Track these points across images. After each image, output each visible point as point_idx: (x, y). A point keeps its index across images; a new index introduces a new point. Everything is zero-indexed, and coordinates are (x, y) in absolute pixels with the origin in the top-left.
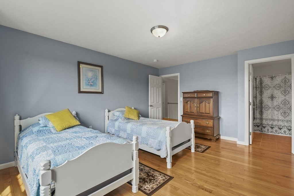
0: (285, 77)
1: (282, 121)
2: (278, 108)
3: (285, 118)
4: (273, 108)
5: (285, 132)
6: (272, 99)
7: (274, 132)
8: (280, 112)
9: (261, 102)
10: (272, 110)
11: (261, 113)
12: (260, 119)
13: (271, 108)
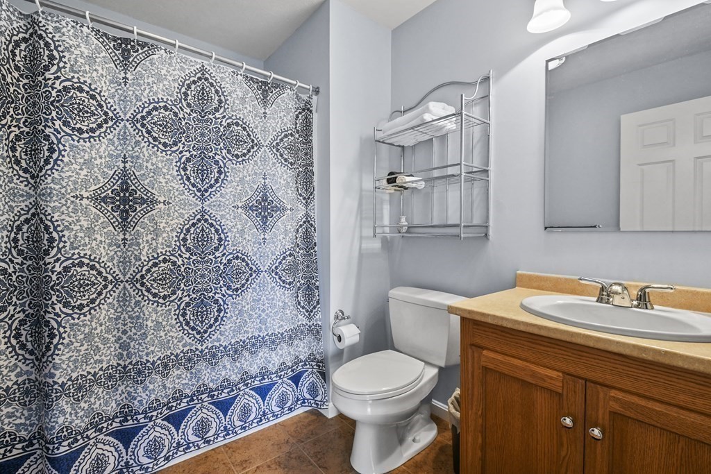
0: (203, 70)
1: (190, 360)
2: (162, 280)
3: (202, 341)
4: (133, 281)
5: (202, 428)
6: (125, 215)
7: (144, 460)
8: (173, 306)
9: (35, 239)
10: (124, 299)
11: (36, 335)
12: (27, 393)
13: (116, 282)
